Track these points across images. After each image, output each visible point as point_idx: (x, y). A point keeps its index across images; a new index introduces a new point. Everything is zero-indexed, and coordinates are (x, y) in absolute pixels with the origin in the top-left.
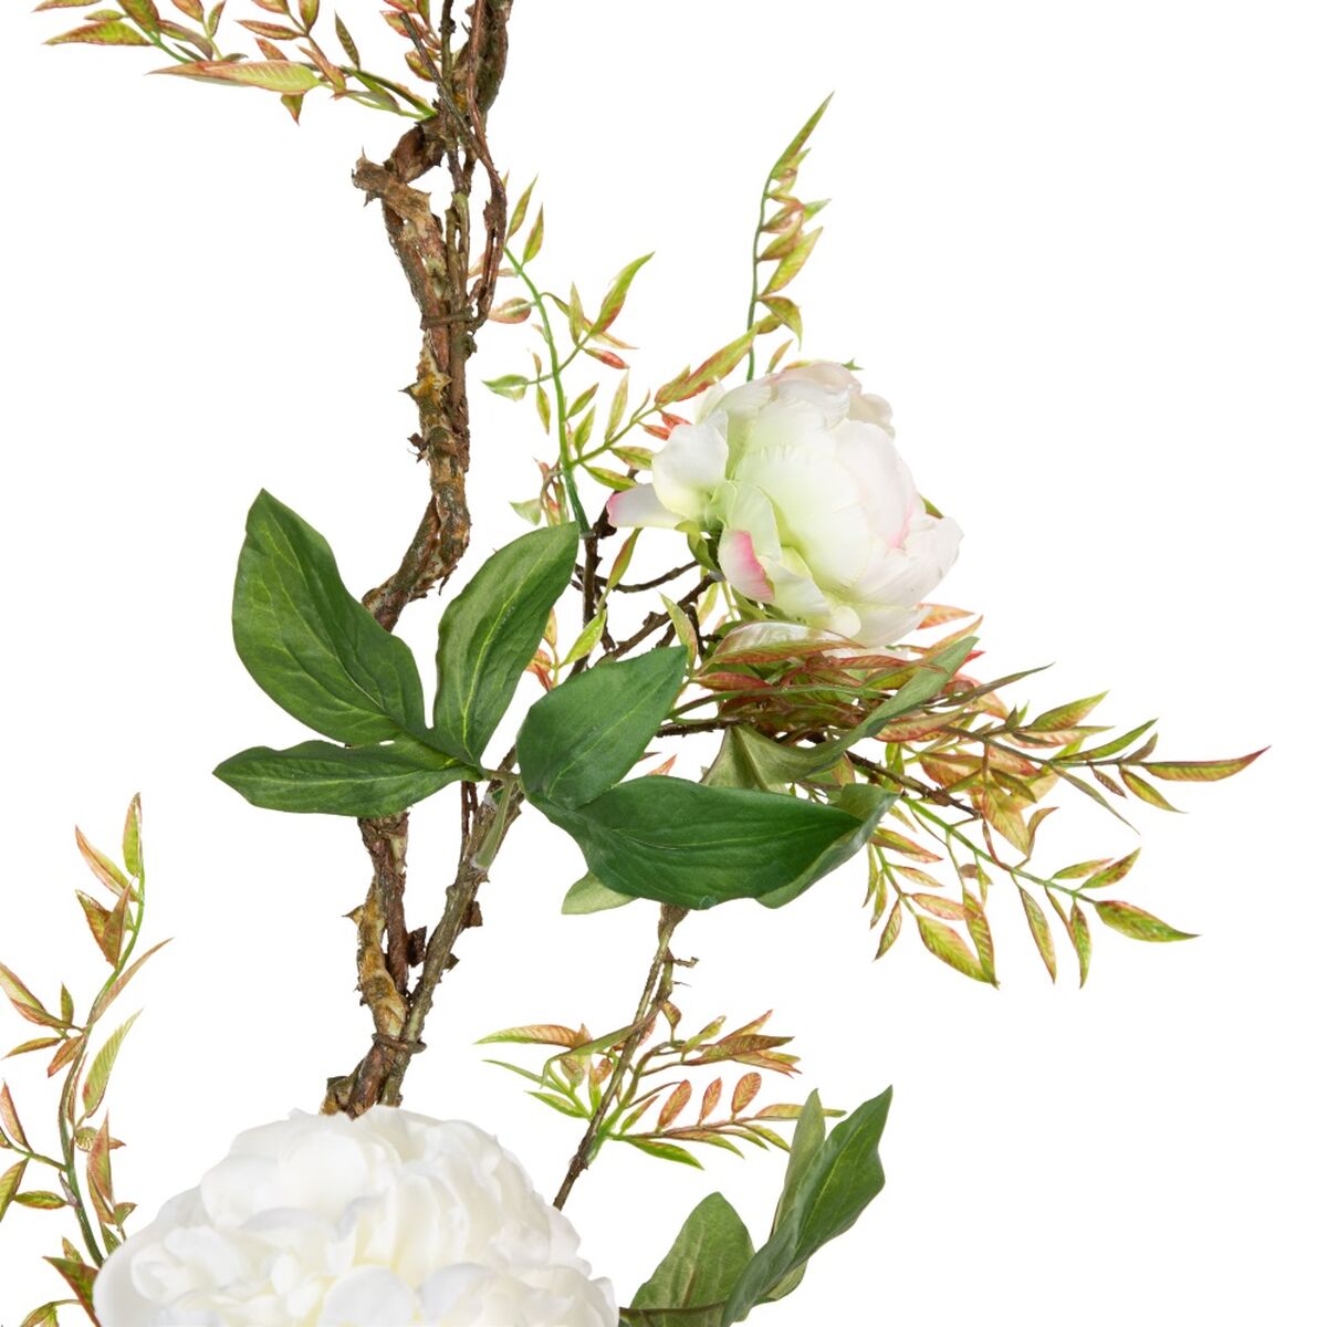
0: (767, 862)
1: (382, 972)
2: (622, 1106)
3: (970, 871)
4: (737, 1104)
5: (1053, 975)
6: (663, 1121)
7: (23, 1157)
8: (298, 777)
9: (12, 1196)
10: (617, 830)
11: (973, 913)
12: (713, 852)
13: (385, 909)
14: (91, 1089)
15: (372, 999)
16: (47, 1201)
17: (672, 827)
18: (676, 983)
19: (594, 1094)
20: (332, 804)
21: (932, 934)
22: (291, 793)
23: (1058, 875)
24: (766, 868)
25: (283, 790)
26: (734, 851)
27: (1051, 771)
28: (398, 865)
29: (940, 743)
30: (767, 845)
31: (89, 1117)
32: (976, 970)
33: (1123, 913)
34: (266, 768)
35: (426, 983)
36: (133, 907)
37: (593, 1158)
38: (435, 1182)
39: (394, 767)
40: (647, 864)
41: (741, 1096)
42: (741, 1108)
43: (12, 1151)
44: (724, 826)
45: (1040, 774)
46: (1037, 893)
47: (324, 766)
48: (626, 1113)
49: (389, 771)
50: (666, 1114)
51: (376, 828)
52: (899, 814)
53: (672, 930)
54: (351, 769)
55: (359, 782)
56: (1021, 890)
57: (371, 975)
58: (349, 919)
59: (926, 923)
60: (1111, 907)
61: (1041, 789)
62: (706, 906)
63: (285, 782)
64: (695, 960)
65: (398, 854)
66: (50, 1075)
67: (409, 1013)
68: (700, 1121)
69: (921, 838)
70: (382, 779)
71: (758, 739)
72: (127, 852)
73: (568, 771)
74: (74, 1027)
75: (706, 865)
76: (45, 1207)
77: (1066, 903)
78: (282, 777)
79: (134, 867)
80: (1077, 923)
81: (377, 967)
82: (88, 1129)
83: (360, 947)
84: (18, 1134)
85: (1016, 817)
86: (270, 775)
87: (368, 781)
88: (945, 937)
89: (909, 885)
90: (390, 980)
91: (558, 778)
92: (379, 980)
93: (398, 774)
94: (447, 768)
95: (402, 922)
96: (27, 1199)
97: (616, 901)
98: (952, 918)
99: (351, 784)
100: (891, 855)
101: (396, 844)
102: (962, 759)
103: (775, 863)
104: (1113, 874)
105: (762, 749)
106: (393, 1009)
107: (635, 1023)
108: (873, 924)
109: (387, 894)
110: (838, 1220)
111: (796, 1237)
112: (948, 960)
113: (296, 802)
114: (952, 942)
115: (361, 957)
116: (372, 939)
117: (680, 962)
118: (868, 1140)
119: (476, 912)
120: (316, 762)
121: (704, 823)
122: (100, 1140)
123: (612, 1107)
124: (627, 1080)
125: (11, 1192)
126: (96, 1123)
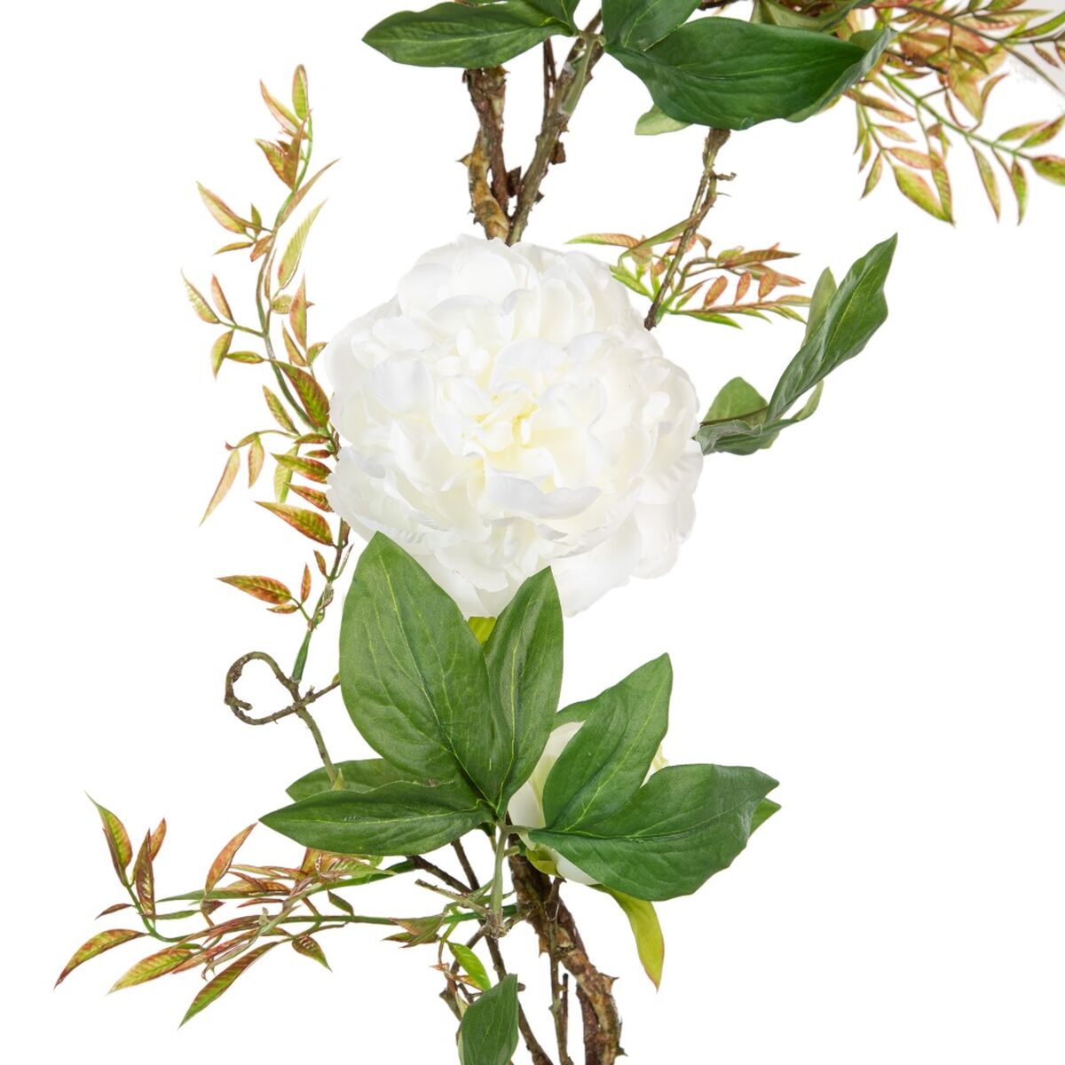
0: (795, 87)
1: (489, 198)
2: (675, 294)
3: (935, 131)
4: (762, 292)
5: (997, 213)
6: (708, 302)
7: (230, 329)
8: (430, 37)
9: (224, 354)
10: (679, 67)
11: (936, 164)
12: (752, 80)
13: (489, 154)
14: (284, 268)
15: (483, 217)
16: (251, 359)
17: (723, 59)
18: (719, 194)
19: (655, 283)
20: (455, 59)
21: (905, 182)
22: (425, 52)
23: (1003, 138)
24: (794, 93)
25: (418, 49)
26: (771, 79)
27: (1002, 50)
28: (497, 121)
29: (916, 25)
30: (795, 74)
31: (283, 288)
32: (938, 211)
33: (1054, 165)
34: (405, 31)
35: (522, 209)
36: (304, 144)
37: (659, 322)
38: (570, 286)
39: (506, 25)
40: (701, 93)
41: (765, 288)
42: (765, 295)
43: (220, 325)
44: (765, 57)
45: (992, 52)
46: (986, 151)
47: (451, 28)
48: (678, 299)
49: (501, 28)
50: (709, 298)
51: (482, 90)
52: (880, 85)
53: (717, 151)
54: (472, 28)
55: (477, 38)
56: (974, 149)
57: (482, 200)
58: (461, 164)
59: (901, 172)
60: (1044, 161)
61: (992, 65)
62: (745, 127)
63: (420, 42)
64: (734, 175)
65: (497, 111)
66: (252, 261)
67: (511, 228)
68: (735, 302)
69: (898, 104)
70: (497, 35)
71: (780, 9)
72: (296, 104)
73: (644, 18)
74: (265, 229)
75: (747, 91)
76: (250, 362)
77: (1008, 159)
78: (417, 38)
79: (303, 114)
80: (1016, 174)
81: (486, 194)
82: (284, 297)
83: (472, 182)
84: (226, 312)
85: (972, 87)
86: (408, 37)
87: (485, 37)
88: (914, 184)
89: (887, 142)
90: (496, 203)
91: (635, 24)
92: (488, 203)
93: (508, 30)
94: (546, 25)
95: (502, 162)
96: (234, 357)
97: (675, 127)
98: (921, 168)
99: (472, 41)
100: (873, 115)
101: (496, 104)
102: (933, 39)
103: (801, 88)
104: (1047, 133)
105: (783, 16)
106: (500, 222)
107: (691, 216)
108: (861, 168)
109: (491, 141)
110: (853, 343)
111: (822, 351)
112: (916, 201)
113: (428, 58)
114: (919, 188)
115: (472, 188)
116: (480, 175)
117: (722, 177)
118: (877, 278)
119: (561, 152)
120: (445, 24)
121: (748, 55)
122: (296, 303)
123: (668, 293)
124: (677, 278)
125: (224, 352)
126: (291, 291)
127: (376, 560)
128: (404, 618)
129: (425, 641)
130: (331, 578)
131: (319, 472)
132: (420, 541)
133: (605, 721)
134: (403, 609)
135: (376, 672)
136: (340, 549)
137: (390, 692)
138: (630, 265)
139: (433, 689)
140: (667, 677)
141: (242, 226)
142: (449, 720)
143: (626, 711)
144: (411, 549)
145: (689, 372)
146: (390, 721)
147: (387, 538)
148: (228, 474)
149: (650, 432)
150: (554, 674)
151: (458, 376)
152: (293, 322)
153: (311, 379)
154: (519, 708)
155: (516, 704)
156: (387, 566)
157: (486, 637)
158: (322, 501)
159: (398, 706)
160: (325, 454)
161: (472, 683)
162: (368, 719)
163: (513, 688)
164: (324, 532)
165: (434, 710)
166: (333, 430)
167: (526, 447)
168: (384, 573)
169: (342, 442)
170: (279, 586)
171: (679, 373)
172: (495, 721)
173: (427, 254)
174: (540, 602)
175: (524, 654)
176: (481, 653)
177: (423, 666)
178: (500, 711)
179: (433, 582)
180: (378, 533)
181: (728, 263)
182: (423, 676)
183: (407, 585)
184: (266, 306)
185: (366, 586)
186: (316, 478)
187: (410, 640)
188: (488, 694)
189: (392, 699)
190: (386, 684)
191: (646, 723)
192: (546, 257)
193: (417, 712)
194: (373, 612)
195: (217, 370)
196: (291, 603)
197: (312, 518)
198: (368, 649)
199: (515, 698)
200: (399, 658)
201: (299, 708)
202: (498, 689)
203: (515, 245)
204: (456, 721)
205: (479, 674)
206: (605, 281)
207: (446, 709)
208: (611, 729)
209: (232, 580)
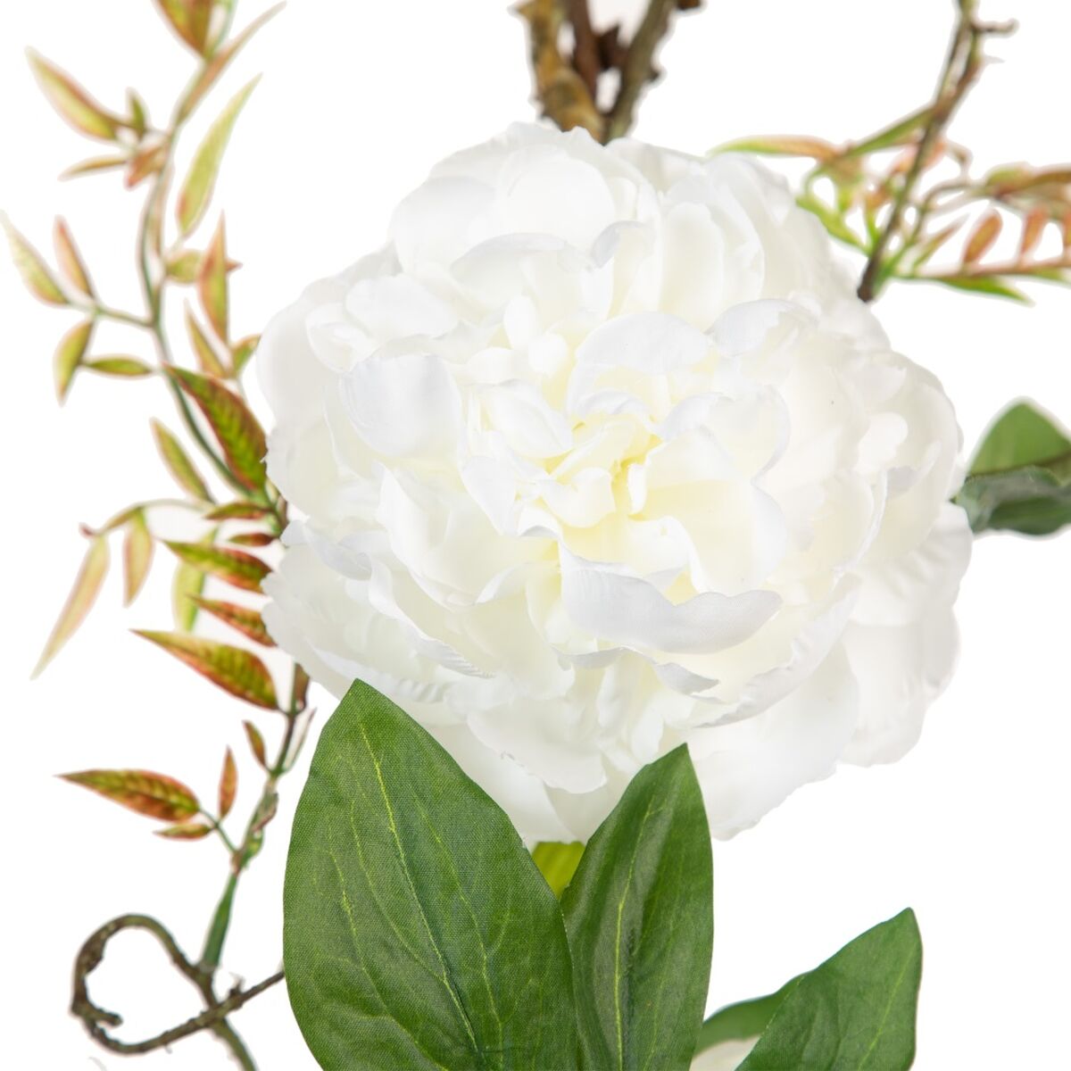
1: (565, 75)
6: (969, 259)
7: (88, 316)
9: (78, 361)
15: (555, 110)
16: (128, 368)
18: (989, 59)
19: (870, 224)
31: (186, 236)
35: (626, 97)
43: (70, 309)
48: (914, 253)
57: (553, 79)
64: (1013, 25)
66: (131, 188)
67: (607, 125)
68: (1020, 258)
74: (153, 132)
76: (126, 375)
81: (561, 69)
82: (188, 253)
83: (532, 46)
84: (80, 283)
90: (577, 83)
92: (564, 84)
96: (103, 366)
107: (936, 101)
115: (536, 58)
116: (550, 36)
117: (991, 30)
122: (210, 265)
123: (894, 244)
124: (910, 216)
125: (77, 357)
126: (200, 242)
127: (353, 734)
128: (409, 845)
129: (450, 889)
130: (277, 772)
131: (250, 572)
132: (438, 699)
133: (794, 1040)
134: (406, 828)
135: (354, 950)
136: (292, 716)
137: (382, 990)
138: (825, 191)
139: (464, 983)
140: (911, 953)
141: (110, 127)
142: (496, 1042)
143: (835, 1020)
144: (425, 714)
145: (941, 378)
146: (383, 1046)
147: (376, 692)
148: (87, 583)
149: (873, 487)
150: (696, 951)
151: (508, 383)
152: (206, 299)
153: (237, 403)
154: (629, 1018)
155: (625, 1009)
156: (376, 747)
157: (566, 880)
158: (255, 626)
159: (397, 1015)
160: (264, 540)
161: (538, 971)
162: (338, 1043)
163: (617, 978)
164: (262, 685)
165: (467, 1024)
166: (279, 494)
167: (638, 517)
168: (371, 760)
169: (293, 514)
170: (175, 788)
171: (924, 379)
172: (585, 1042)
173: (448, 162)
174: (668, 810)
175: (639, 912)
176: (557, 912)
177: (446, 938)
178: (594, 1024)
179: (463, 775)
180: (357, 683)
181: (1003, 188)
182: (445, 957)
183: (414, 782)
184: (156, 271)
185: (335, 785)
186: (247, 583)
187: (420, 888)
188: (570, 992)
189: (387, 1004)
190: (375, 975)
191: (873, 1044)
192: (671, 165)
193: (435, 1029)
194: (349, 834)
195: (64, 389)
196: (199, 820)
197: (239, 661)
198: (339, 906)
199: (622, 998)
200: (398, 923)
201: (214, 1019)
202: (589, 978)
203: (616, 144)
204: (508, 1044)
205: (552, 952)
206: (781, 212)
207: (490, 1021)
208: (806, 1055)
209: (87, 779)
